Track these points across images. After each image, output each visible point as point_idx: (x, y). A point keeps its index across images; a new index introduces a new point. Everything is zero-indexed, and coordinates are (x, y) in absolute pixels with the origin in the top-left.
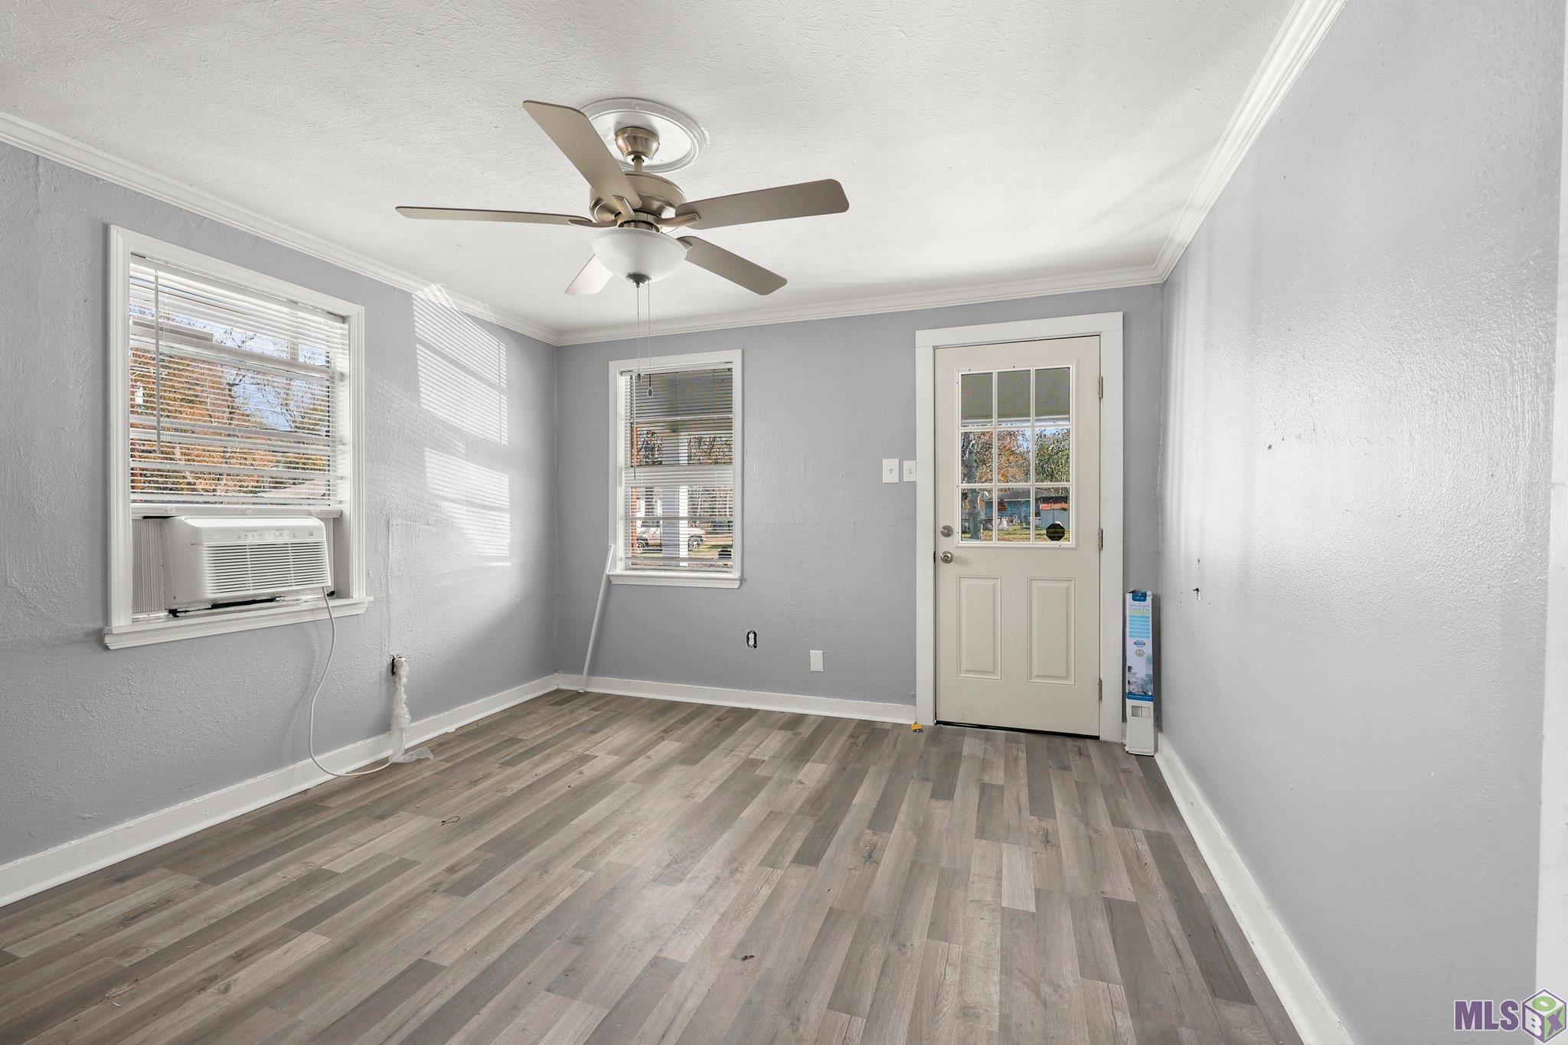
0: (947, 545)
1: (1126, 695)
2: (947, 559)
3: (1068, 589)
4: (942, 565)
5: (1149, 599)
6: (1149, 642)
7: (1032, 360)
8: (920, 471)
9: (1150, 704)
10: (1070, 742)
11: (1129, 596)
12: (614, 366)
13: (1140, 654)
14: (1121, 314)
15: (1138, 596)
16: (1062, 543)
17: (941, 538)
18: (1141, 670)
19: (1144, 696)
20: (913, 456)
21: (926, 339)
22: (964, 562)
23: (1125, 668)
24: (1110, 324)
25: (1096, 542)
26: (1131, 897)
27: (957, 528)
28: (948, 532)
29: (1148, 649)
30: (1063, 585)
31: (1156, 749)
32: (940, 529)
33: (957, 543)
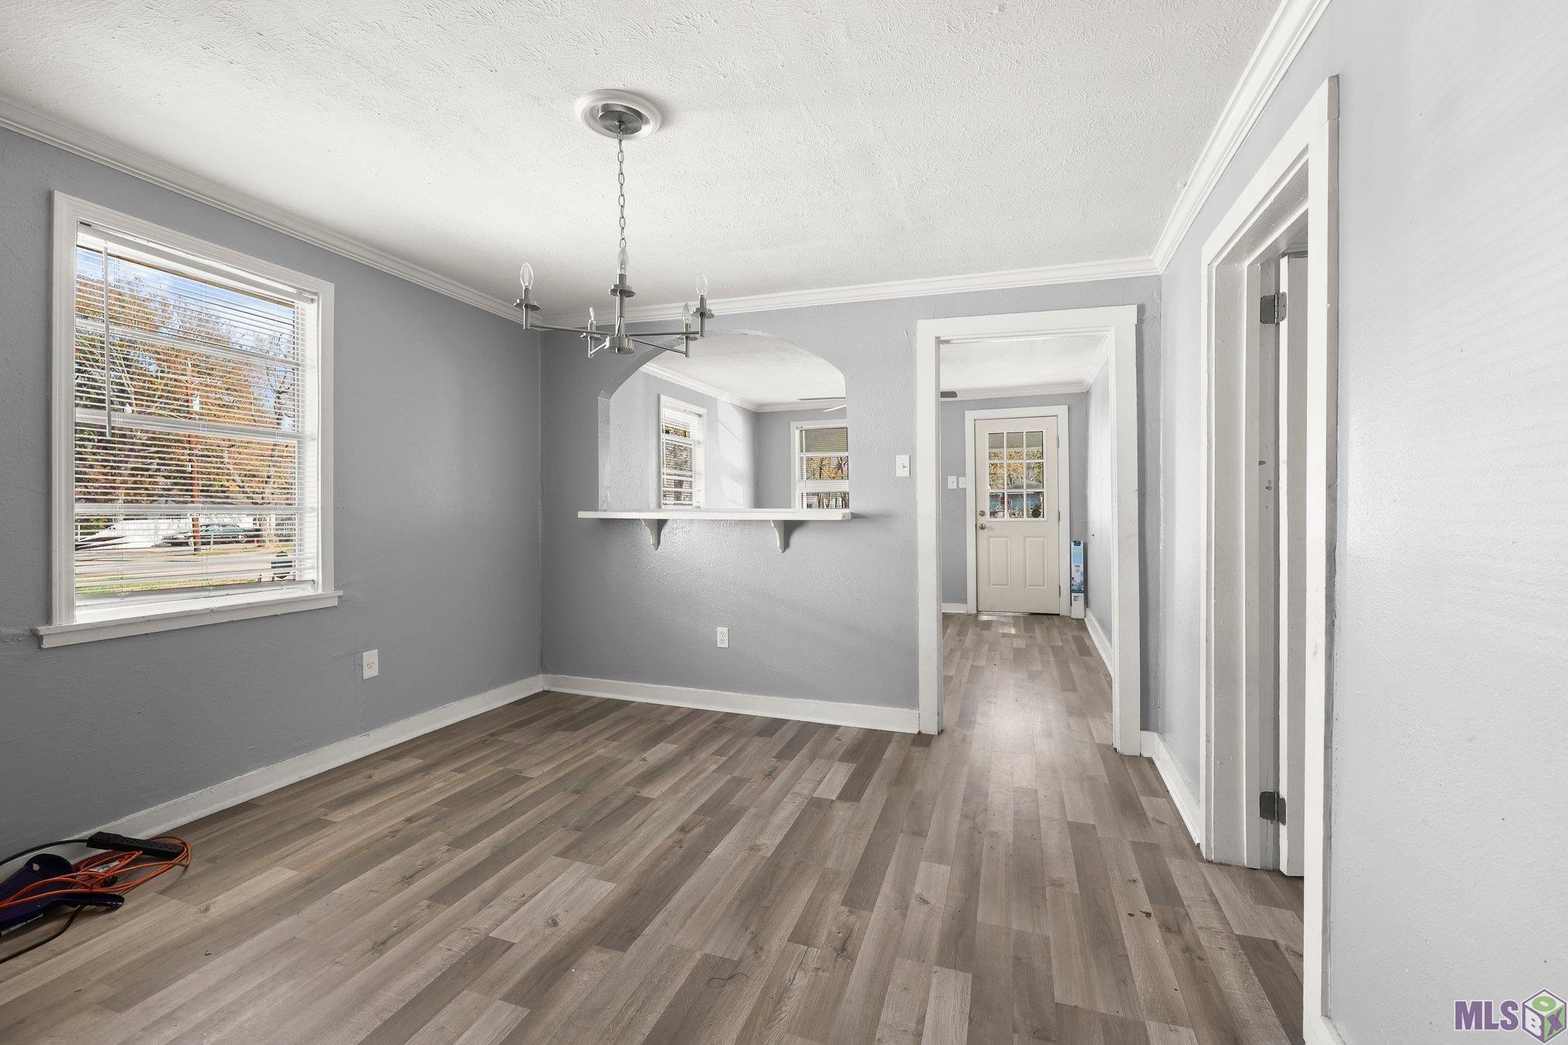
0: (982, 520)
1: (1072, 591)
2: (982, 528)
3: (1043, 542)
4: (980, 531)
5: (1082, 544)
6: (1082, 565)
7: (1025, 427)
8: (967, 483)
9: (1082, 595)
10: (1045, 616)
11: (1073, 544)
12: (793, 425)
13: (1077, 571)
14: (1067, 406)
15: (1077, 543)
16: (1040, 519)
17: (979, 517)
18: (1078, 578)
19: (1079, 591)
20: (964, 475)
21: (970, 415)
22: (992, 529)
23: (1072, 579)
24: (1062, 411)
25: (1057, 518)
26: (1061, 645)
27: (988, 512)
28: (983, 514)
29: (1082, 569)
30: (1041, 539)
31: (1085, 616)
32: (978, 512)
33: (987, 519)
